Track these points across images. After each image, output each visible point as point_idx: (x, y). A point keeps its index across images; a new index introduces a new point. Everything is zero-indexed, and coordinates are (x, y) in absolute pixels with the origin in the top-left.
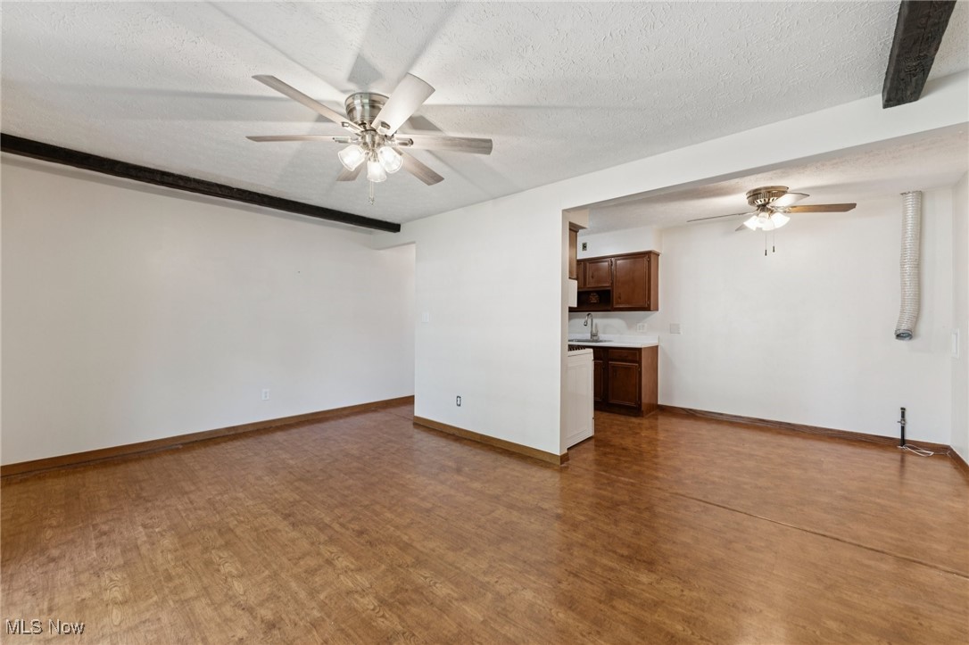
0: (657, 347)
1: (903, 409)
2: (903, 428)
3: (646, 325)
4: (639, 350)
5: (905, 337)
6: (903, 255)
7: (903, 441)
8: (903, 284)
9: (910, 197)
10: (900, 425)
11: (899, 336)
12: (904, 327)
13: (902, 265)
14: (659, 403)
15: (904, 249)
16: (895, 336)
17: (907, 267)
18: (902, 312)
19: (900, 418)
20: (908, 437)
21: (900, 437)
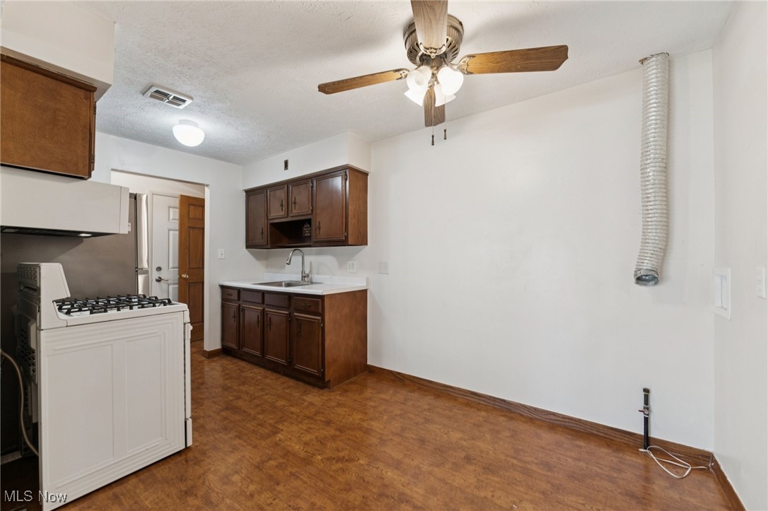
0: (366, 291)
1: (646, 391)
2: (646, 421)
3: (356, 263)
4: (322, 297)
5: (648, 281)
6: (644, 154)
7: (647, 440)
8: (646, 199)
9: (652, 63)
10: (642, 416)
11: (640, 280)
12: (647, 265)
13: (643, 170)
14: (368, 363)
15: (645, 143)
16: (634, 280)
17: (651, 172)
18: (644, 242)
19: (641, 405)
20: (654, 434)
21: (643, 434)
